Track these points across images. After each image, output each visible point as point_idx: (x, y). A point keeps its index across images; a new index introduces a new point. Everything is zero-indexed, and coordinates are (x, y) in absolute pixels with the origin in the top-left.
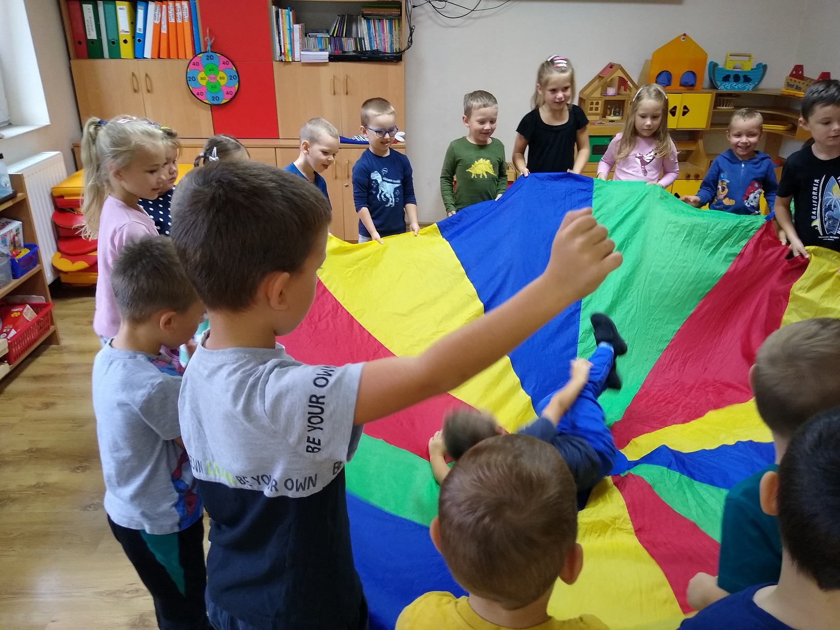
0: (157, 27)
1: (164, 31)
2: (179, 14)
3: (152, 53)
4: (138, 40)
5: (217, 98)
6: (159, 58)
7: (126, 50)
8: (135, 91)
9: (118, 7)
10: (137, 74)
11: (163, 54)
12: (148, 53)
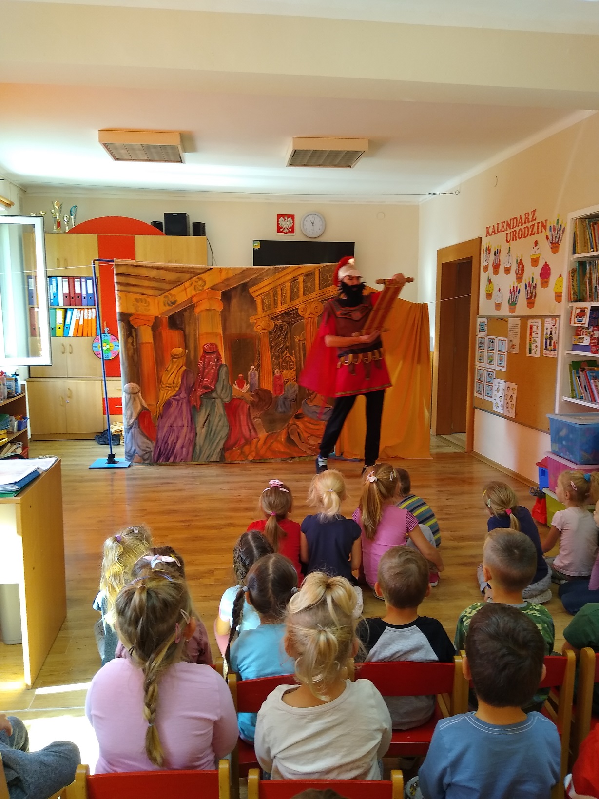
0: (78, 321)
1: (81, 322)
2: (90, 315)
3: (72, 334)
4: (65, 327)
5: (108, 357)
6: (77, 336)
7: (59, 332)
8: (63, 353)
9: (57, 311)
10: (65, 344)
11: (80, 334)
12: (71, 333)
